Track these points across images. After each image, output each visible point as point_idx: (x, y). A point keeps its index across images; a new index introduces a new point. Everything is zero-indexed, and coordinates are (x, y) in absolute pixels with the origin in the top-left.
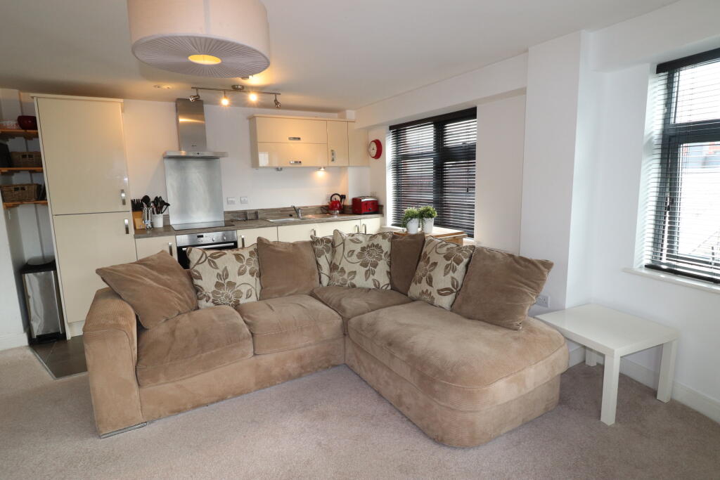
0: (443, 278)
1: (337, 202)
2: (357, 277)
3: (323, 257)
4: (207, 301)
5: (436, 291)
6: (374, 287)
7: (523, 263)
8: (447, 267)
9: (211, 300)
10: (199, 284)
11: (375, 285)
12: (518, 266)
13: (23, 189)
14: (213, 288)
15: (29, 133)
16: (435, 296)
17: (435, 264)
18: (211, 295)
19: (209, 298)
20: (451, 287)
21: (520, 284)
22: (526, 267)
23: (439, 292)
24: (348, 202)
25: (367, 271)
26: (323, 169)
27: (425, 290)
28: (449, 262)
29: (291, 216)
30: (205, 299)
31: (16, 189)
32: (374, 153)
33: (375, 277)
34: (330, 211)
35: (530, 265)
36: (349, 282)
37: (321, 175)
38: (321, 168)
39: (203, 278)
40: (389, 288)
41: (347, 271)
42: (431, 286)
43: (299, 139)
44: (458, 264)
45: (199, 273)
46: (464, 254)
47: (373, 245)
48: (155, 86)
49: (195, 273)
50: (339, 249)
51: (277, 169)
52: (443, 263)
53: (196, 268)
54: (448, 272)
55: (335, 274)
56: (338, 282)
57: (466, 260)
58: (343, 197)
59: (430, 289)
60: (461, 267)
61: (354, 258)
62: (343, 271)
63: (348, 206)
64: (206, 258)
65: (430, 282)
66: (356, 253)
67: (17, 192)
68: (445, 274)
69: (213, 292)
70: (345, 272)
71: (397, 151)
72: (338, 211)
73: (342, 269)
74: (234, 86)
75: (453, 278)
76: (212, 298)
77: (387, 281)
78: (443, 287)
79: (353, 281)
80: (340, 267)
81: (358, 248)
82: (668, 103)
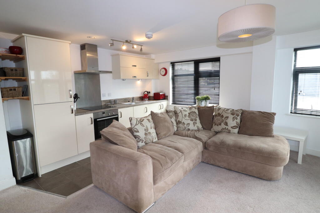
0: (232, 122)
1: (146, 95)
2: (190, 126)
3: (173, 118)
4: (142, 143)
5: (230, 128)
6: (197, 129)
7: (266, 114)
8: (233, 118)
9: (144, 142)
10: (138, 135)
11: (198, 128)
12: (265, 115)
13: (15, 90)
14: (144, 136)
15: (19, 56)
16: (230, 130)
17: (228, 117)
18: (144, 139)
19: (143, 140)
20: (237, 125)
21: (267, 121)
22: (268, 115)
23: (232, 127)
24: (152, 94)
25: (193, 123)
26: (140, 80)
27: (224, 128)
28: (234, 116)
29: (129, 102)
30: (141, 142)
31: (11, 90)
32: (164, 73)
33: (197, 125)
34: (144, 99)
35: (269, 114)
36: (187, 128)
37: (139, 83)
38: (139, 80)
39: (139, 132)
40: (202, 129)
41: (186, 123)
42: (228, 126)
43: (136, 66)
44: (238, 116)
45: (137, 129)
46: (239, 113)
47: (192, 112)
48: (88, 37)
49: (135, 130)
50: (180, 114)
51: (123, 80)
52: (231, 117)
53: (135, 127)
54: (234, 120)
55: (181, 125)
56: (182, 128)
57: (240, 115)
58: (149, 93)
59: (227, 127)
60: (239, 118)
61: (187, 118)
62: (184, 123)
63: (151, 97)
64: (139, 122)
65: (226, 124)
66: (187, 116)
67: (11, 92)
68: (233, 121)
69: (145, 138)
70: (185, 124)
71: (173, 73)
72: (147, 99)
73: (183, 123)
74: (127, 40)
75: (236, 122)
76: (144, 141)
77: (201, 127)
78: (233, 126)
79: (189, 127)
80: (182, 122)
81: (187, 113)
82: (295, 61)
